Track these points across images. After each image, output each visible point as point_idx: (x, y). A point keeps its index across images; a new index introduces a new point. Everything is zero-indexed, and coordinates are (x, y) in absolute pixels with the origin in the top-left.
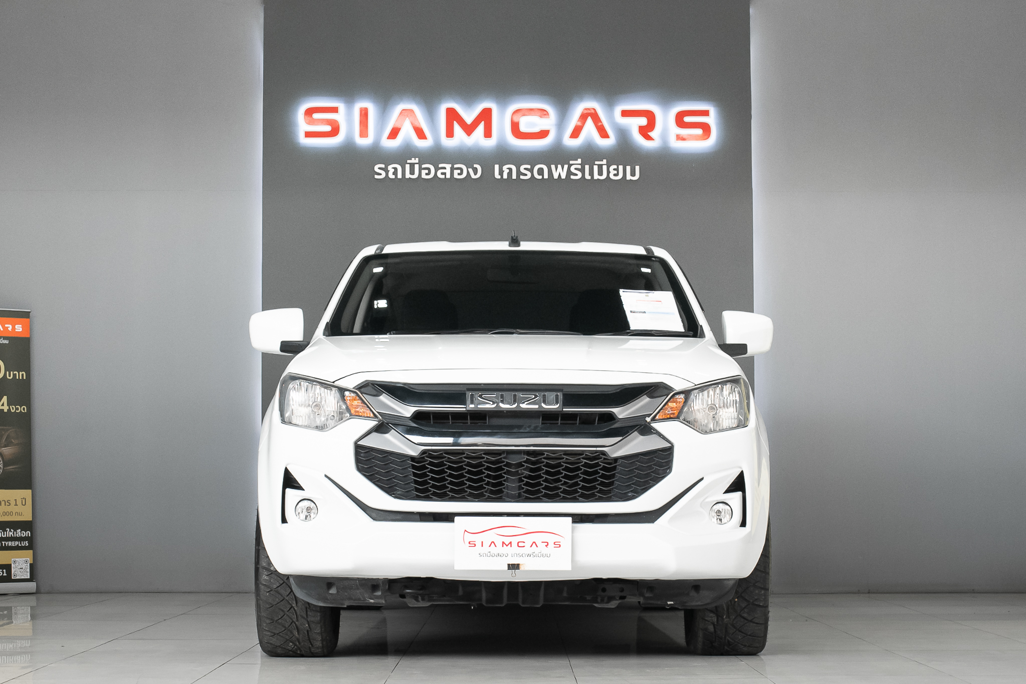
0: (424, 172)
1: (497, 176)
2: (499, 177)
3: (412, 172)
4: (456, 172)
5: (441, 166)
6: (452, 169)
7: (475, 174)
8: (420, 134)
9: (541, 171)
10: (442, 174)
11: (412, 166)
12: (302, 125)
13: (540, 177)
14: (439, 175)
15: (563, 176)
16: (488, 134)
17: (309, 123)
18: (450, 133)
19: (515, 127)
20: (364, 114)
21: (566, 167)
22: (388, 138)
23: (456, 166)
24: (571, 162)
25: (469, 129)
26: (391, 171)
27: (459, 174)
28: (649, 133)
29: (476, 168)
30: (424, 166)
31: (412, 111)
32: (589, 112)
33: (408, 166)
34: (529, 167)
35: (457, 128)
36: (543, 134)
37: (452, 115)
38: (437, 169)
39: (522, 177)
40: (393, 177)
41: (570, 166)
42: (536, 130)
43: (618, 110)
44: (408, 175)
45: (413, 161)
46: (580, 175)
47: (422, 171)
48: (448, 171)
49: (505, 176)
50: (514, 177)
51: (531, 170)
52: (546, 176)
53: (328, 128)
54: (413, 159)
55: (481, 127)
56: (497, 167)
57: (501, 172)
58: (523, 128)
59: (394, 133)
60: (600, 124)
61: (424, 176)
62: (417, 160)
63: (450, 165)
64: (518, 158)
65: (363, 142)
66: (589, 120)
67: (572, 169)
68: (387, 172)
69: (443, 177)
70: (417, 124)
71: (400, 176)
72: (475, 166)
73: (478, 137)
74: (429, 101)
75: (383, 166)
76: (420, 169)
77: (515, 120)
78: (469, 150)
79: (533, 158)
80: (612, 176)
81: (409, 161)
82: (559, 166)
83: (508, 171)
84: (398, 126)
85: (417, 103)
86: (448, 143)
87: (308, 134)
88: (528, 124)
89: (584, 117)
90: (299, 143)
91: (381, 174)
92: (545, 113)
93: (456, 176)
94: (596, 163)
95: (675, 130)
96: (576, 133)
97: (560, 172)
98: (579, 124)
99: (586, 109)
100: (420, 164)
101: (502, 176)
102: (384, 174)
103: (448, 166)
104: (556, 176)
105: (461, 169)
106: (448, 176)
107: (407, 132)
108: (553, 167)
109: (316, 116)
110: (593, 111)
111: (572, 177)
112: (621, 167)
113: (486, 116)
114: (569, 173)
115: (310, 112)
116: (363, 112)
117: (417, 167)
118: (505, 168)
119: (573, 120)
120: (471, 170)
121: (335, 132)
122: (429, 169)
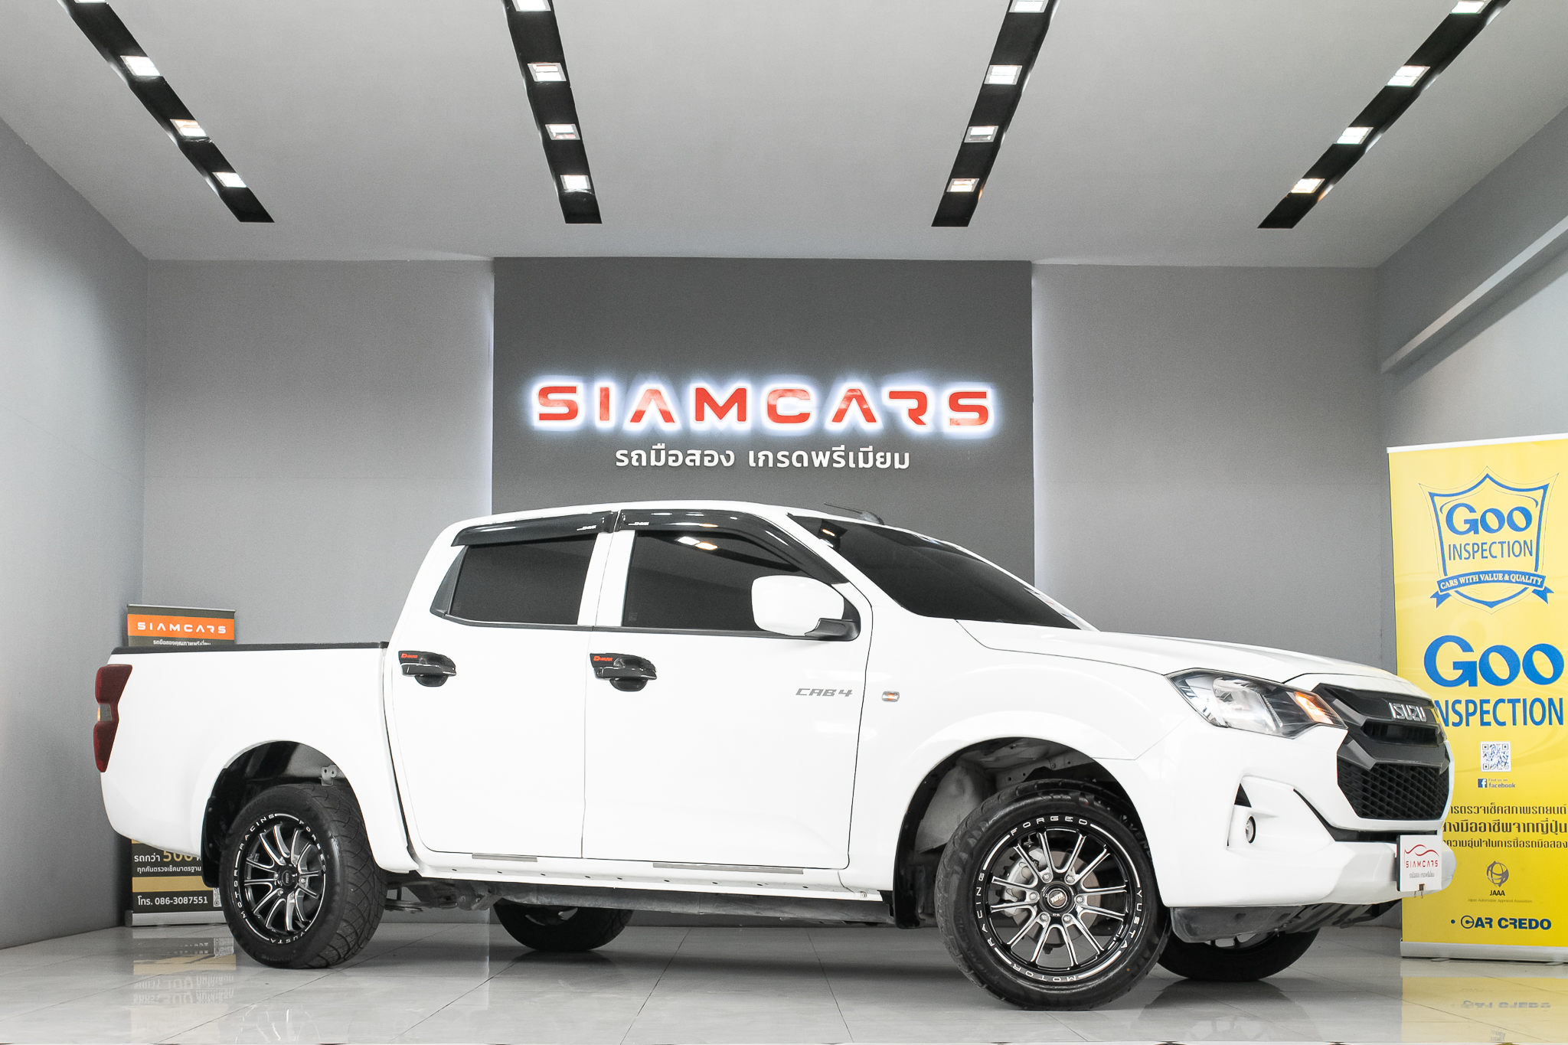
0: (671, 459)
1: (752, 464)
2: (753, 465)
3: (658, 459)
4: (707, 459)
5: (689, 452)
6: (702, 456)
7: (728, 461)
8: (667, 417)
9: (800, 459)
10: (691, 461)
11: (658, 451)
12: (535, 407)
13: (799, 465)
14: (688, 462)
15: (825, 464)
16: (742, 417)
17: (543, 405)
18: (700, 416)
19: (772, 411)
20: (605, 394)
21: (828, 454)
22: (632, 421)
23: (706, 452)
24: (834, 449)
25: (721, 412)
26: (635, 458)
27: (709, 461)
28: (920, 417)
29: (729, 455)
30: (671, 452)
31: (657, 392)
32: (855, 393)
33: (653, 453)
34: (787, 453)
35: (708, 411)
36: (803, 417)
37: (702, 396)
38: (685, 455)
39: (779, 465)
40: (637, 464)
41: (832, 452)
42: (795, 412)
43: (886, 390)
44: (653, 463)
45: (659, 446)
46: (843, 463)
47: (670, 458)
48: (697, 458)
49: (761, 464)
50: (771, 464)
51: (789, 457)
52: (806, 464)
53: (565, 410)
54: (659, 444)
55: (734, 411)
56: (751, 454)
57: (756, 459)
58: (781, 411)
59: (638, 416)
60: (865, 407)
61: (671, 463)
62: (663, 446)
63: (700, 452)
64: (774, 444)
65: (604, 426)
66: (854, 402)
67: (835, 456)
68: (630, 459)
69: (692, 464)
70: (664, 408)
71: (644, 463)
72: (728, 452)
73: (730, 423)
74: (677, 381)
75: (626, 452)
76: (667, 456)
77: (772, 402)
78: (721, 434)
79: (791, 444)
80: (878, 464)
81: (654, 447)
82: (821, 453)
83: (764, 458)
84: (642, 409)
85: (664, 383)
86: (698, 427)
87: (543, 417)
88: (785, 407)
89: (848, 399)
90: (533, 427)
91: (623, 461)
92: (805, 394)
93: (706, 463)
94: (861, 449)
95: (948, 413)
96: (839, 416)
97: (821, 459)
98: (843, 406)
99: (851, 390)
100: (667, 450)
101: (757, 464)
102: (626, 461)
103: (698, 453)
104: (817, 464)
105: (712, 456)
106: (698, 463)
107: (652, 416)
108: (814, 454)
109: (551, 396)
110: (859, 393)
111: (835, 465)
112: (889, 455)
113: (739, 397)
114: (832, 460)
115: (544, 392)
116: (603, 394)
117: (663, 453)
118: (761, 455)
119: (837, 402)
120: (723, 457)
121: (572, 414)
122: (677, 456)
